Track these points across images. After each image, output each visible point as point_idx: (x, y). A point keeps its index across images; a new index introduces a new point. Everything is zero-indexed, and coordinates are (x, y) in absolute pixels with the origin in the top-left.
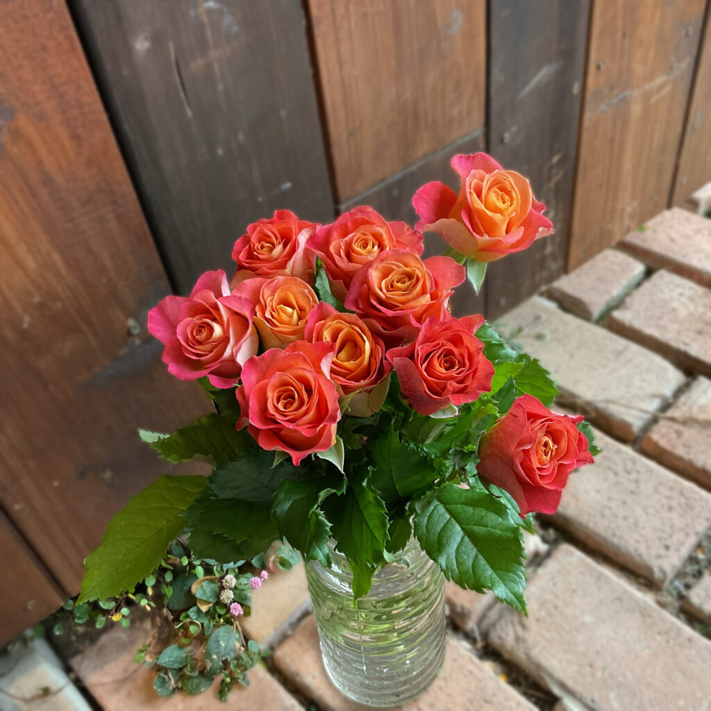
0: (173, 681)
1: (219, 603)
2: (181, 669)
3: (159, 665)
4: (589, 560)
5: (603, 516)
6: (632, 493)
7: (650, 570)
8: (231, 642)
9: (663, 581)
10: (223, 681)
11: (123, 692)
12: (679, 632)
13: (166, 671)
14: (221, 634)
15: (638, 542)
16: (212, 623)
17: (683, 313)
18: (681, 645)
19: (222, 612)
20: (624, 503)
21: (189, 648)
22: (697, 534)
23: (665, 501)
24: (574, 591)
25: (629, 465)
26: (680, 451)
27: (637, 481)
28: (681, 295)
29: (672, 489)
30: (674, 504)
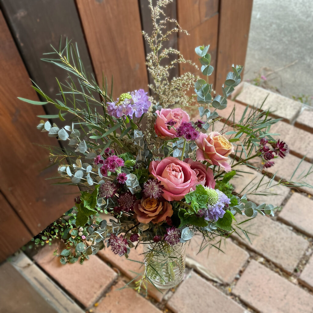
0: (66, 260)
1: (78, 236)
2: (68, 256)
3: (61, 255)
8: (83, 247)
10: (81, 258)
11: (51, 264)
13: (63, 257)
14: (80, 245)
16: (76, 242)
19: (79, 238)
21: (70, 250)
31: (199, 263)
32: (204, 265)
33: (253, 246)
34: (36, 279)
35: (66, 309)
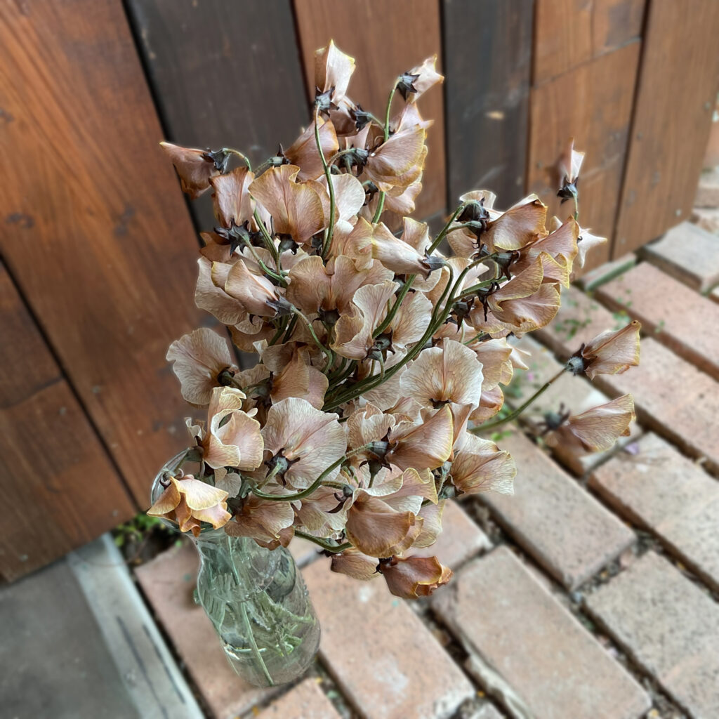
4: (519, 561)
5: (538, 529)
6: (567, 516)
7: (561, 575)
9: (570, 585)
12: (570, 622)
15: (559, 553)
17: (654, 377)
18: (569, 633)
20: (557, 522)
22: (607, 555)
23: (589, 527)
24: (500, 581)
25: (570, 495)
26: (614, 489)
27: (572, 508)
28: (658, 361)
29: (597, 517)
30: (596, 529)
31: (514, 689)
32: (524, 698)
33: (666, 682)
34: (120, 621)
35: (164, 711)
